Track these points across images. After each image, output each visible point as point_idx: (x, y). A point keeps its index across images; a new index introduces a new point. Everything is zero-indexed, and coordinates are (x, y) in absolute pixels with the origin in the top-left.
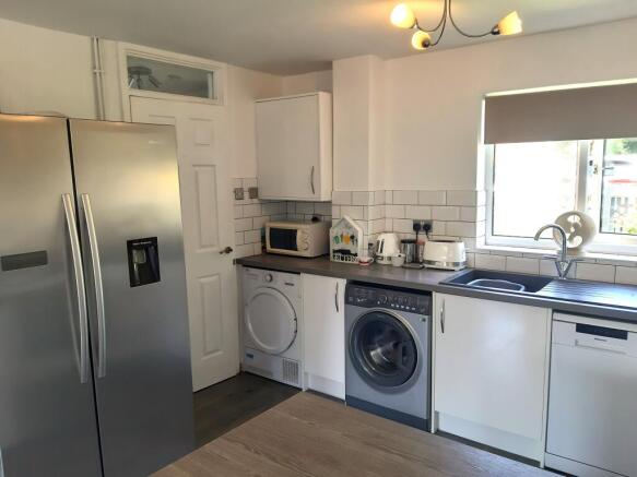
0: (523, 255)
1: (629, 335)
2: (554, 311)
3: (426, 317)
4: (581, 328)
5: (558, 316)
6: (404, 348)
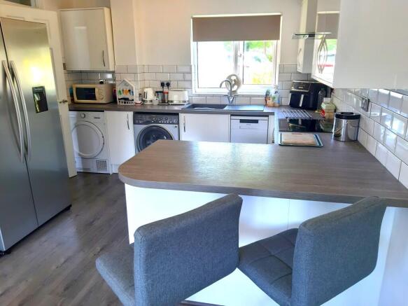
0: (213, 95)
1: (259, 121)
2: (232, 115)
3: (177, 125)
4: (242, 121)
5: (233, 118)
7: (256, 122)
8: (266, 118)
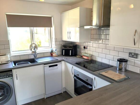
0: (24, 55)
1: (58, 65)
2: (44, 65)
3: (12, 77)
4: (50, 66)
5: (45, 65)
6: (7, 89)
7: (56, 65)
8: (60, 63)
